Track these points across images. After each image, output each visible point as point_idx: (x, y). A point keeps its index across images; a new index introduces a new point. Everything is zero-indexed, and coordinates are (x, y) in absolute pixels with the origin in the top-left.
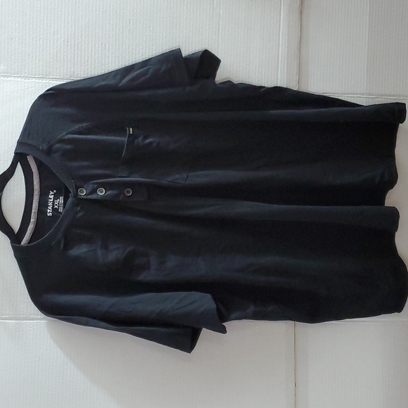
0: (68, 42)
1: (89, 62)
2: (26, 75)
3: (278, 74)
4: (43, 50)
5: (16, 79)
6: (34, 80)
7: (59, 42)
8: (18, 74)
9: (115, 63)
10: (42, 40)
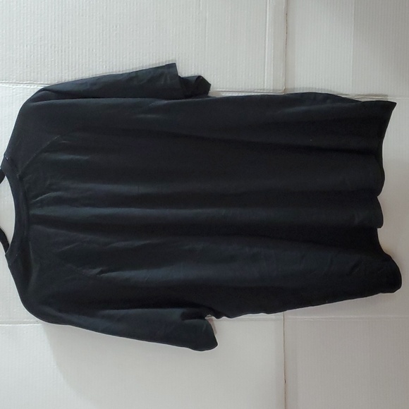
0: (55, 48)
1: (77, 67)
2: (14, 81)
3: (264, 76)
4: (31, 56)
5: (4, 85)
6: (22, 86)
7: (46, 48)
8: (6, 80)
9: (103, 67)
10: (29, 46)
